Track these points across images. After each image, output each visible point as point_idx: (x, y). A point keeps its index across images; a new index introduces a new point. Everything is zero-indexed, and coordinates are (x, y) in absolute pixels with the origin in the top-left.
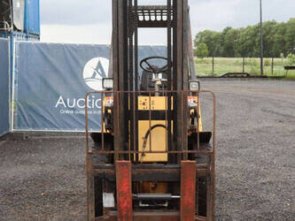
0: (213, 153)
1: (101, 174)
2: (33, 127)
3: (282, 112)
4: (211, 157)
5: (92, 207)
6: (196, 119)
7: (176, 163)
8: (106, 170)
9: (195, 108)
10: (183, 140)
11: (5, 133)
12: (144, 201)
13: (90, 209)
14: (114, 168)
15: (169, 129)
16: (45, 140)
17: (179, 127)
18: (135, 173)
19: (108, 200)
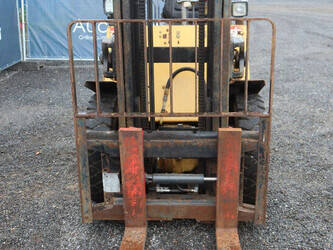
0: (269, 117)
1: (97, 147)
2: (49, 55)
3: (327, 34)
4: (265, 123)
5: (87, 193)
6: (242, 63)
7: (211, 130)
8: (104, 142)
9: (241, 46)
10: (223, 95)
11: (14, 63)
12: (163, 184)
13: (84, 197)
14: (116, 137)
15: (201, 74)
16: (61, 70)
17: (216, 75)
18: (149, 145)
19: (110, 183)
